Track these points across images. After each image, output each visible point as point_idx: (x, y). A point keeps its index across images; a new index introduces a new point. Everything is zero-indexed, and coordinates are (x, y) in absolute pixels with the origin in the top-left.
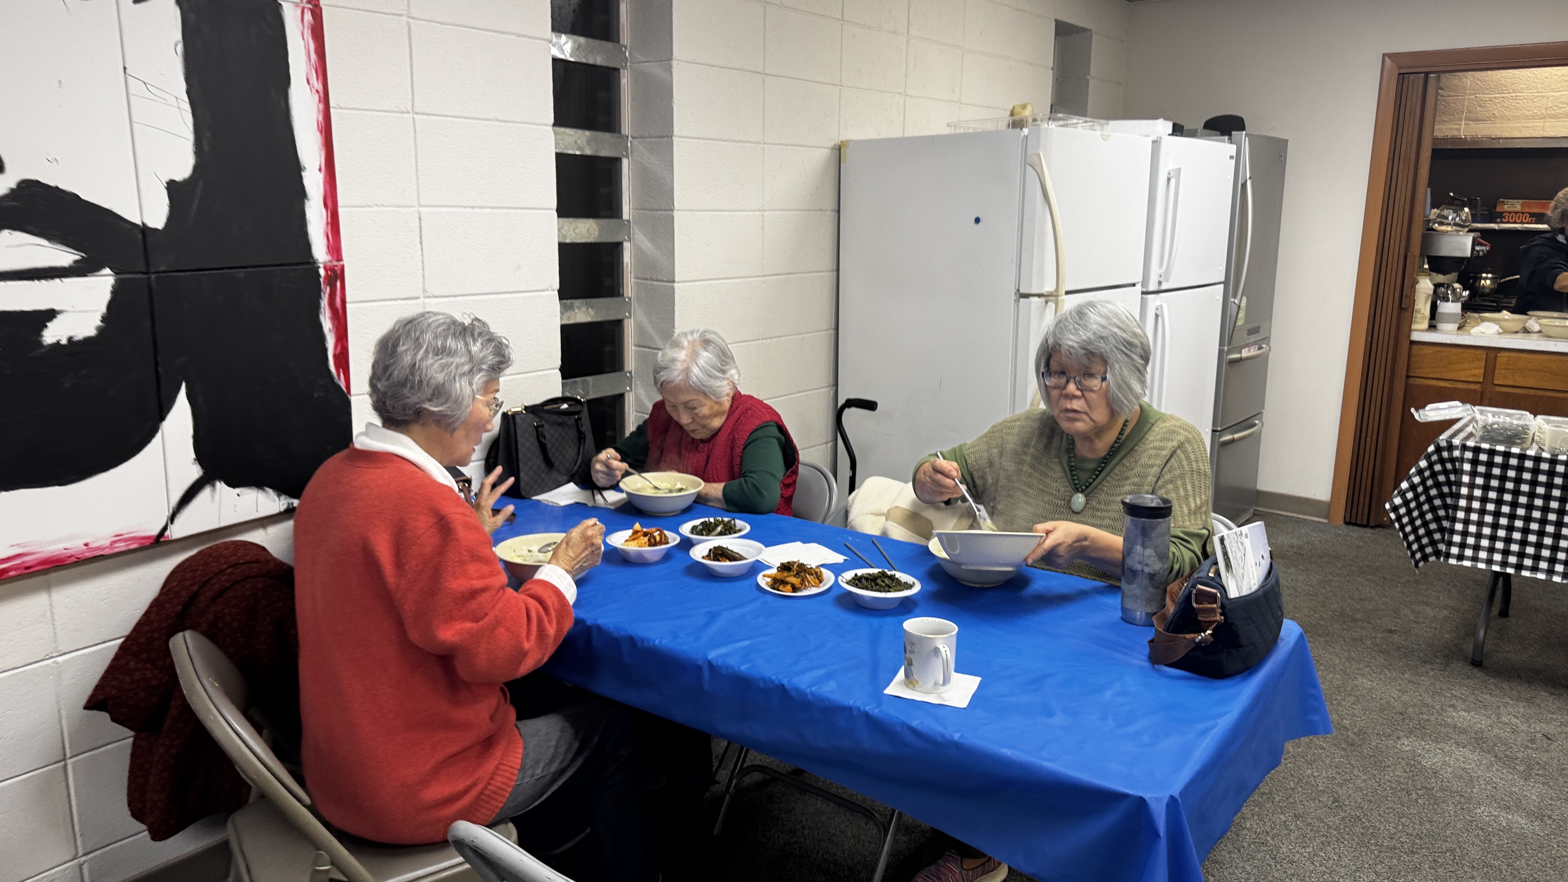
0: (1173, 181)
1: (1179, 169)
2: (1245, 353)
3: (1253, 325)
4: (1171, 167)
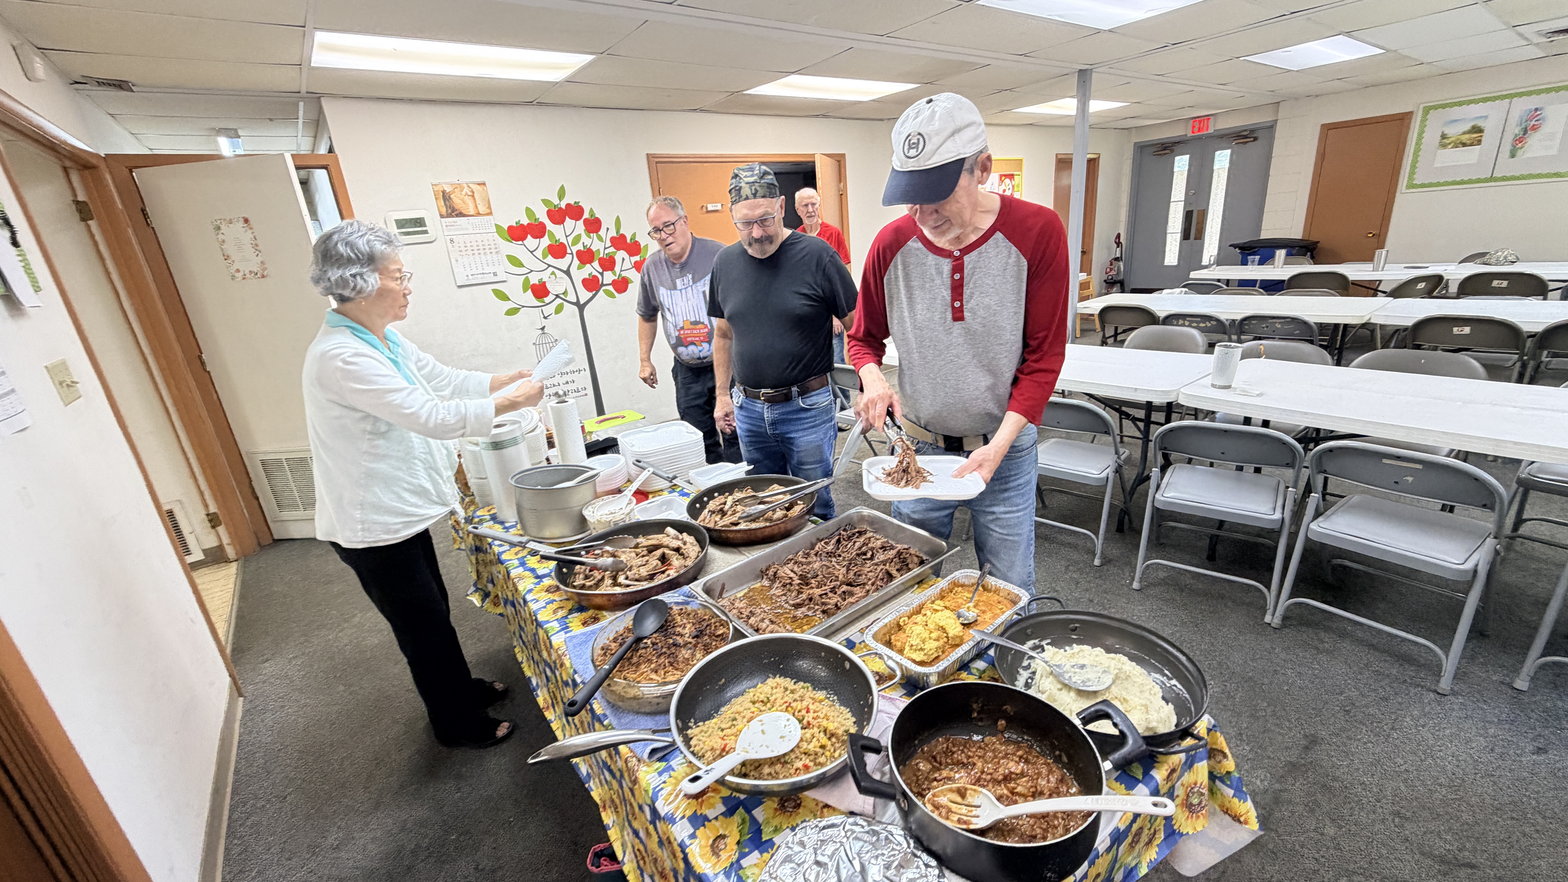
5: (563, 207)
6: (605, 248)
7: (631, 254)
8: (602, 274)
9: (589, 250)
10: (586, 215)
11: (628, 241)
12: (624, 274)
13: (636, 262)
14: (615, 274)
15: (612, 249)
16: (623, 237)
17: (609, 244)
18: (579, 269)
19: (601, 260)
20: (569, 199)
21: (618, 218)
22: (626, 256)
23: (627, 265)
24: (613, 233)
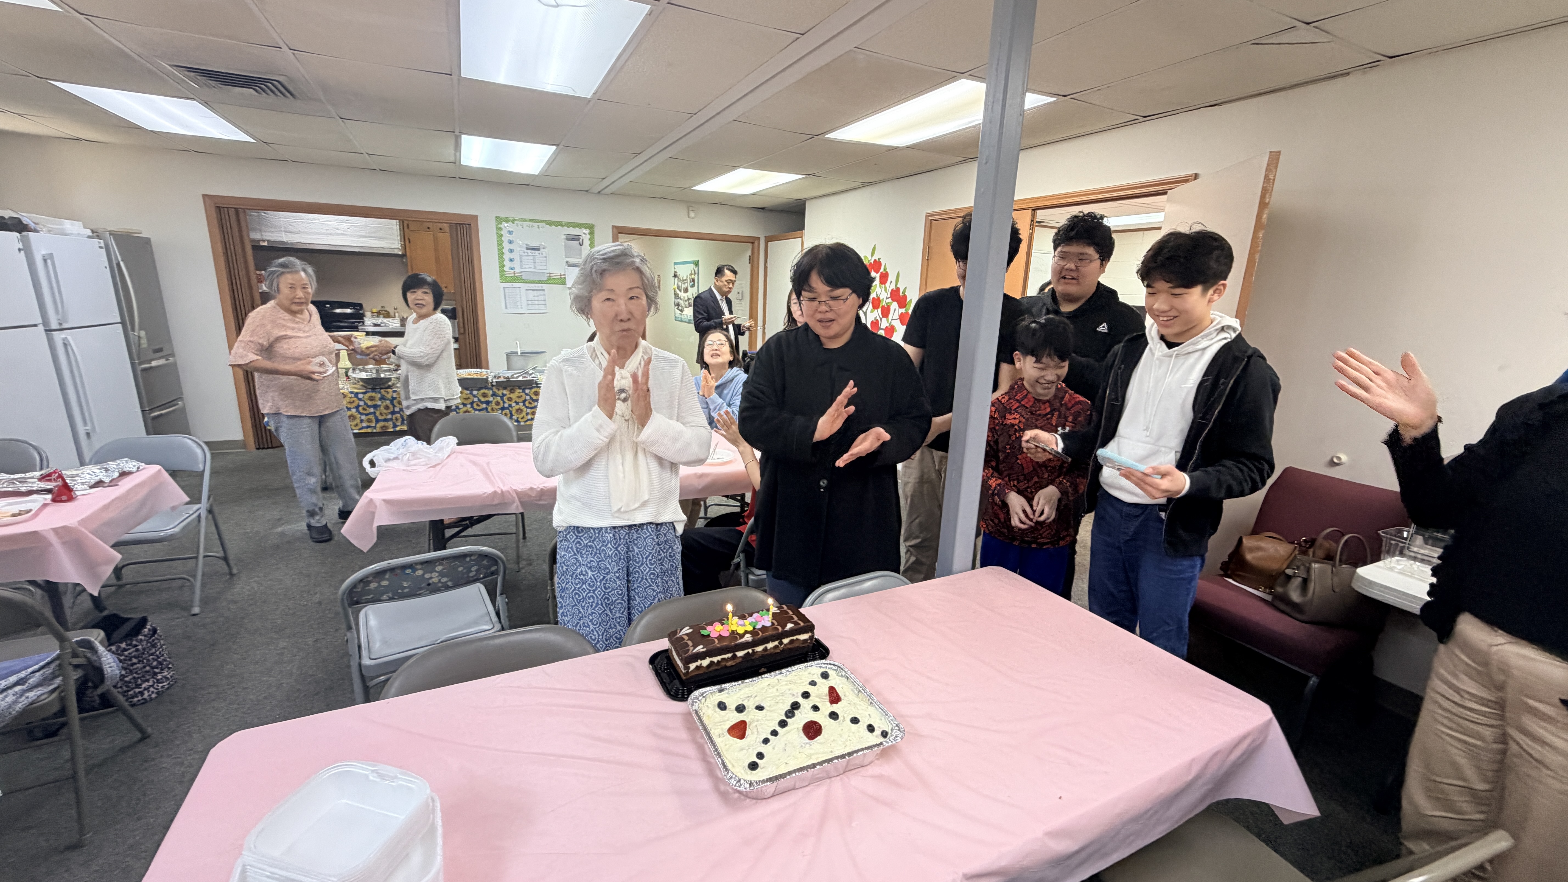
0: (49, 261)
1: (51, 254)
2: (154, 363)
3: (157, 347)
4: (44, 252)
5: (872, 262)
6: (887, 298)
7: (901, 307)
8: (881, 319)
9: (879, 298)
10: (882, 270)
11: (901, 294)
12: (893, 323)
13: (902, 313)
14: (888, 321)
15: (890, 300)
16: (898, 289)
17: (889, 296)
18: (872, 312)
19: (883, 307)
20: (876, 257)
21: (899, 272)
22: (897, 307)
23: (896, 316)
24: (893, 287)
